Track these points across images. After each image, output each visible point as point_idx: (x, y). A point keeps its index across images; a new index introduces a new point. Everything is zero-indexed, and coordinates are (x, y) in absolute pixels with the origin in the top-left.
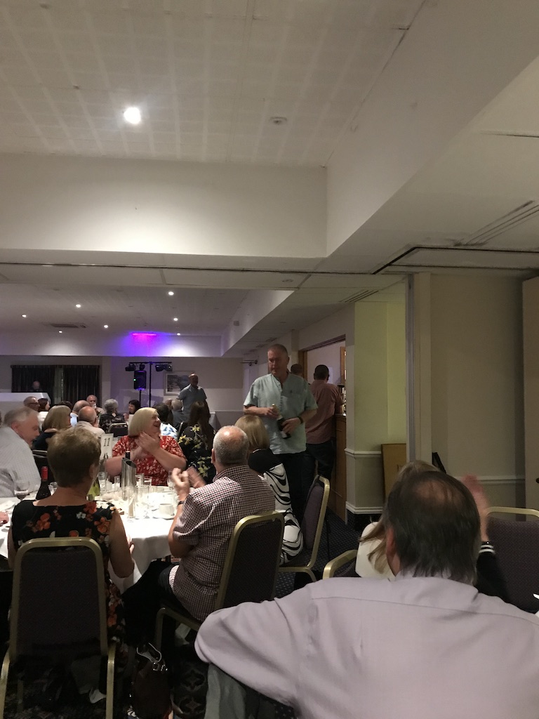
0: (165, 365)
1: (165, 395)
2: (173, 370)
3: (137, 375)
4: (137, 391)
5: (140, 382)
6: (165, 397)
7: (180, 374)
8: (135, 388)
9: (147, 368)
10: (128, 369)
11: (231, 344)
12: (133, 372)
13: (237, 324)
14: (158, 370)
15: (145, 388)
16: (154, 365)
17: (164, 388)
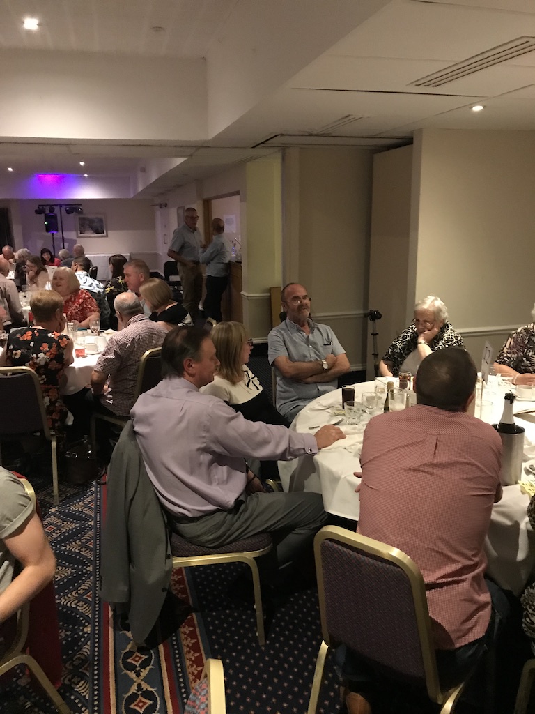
0: (75, 207)
1: (78, 237)
2: (84, 212)
3: (47, 218)
4: (50, 234)
5: (52, 226)
6: (78, 240)
7: (91, 216)
8: (47, 231)
9: (57, 210)
10: (38, 212)
11: (140, 189)
12: (43, 215)
13: (143, 170)
14: (68, 212)
15: (57, 231)
16: (64, 207)
17: (76, 230)
